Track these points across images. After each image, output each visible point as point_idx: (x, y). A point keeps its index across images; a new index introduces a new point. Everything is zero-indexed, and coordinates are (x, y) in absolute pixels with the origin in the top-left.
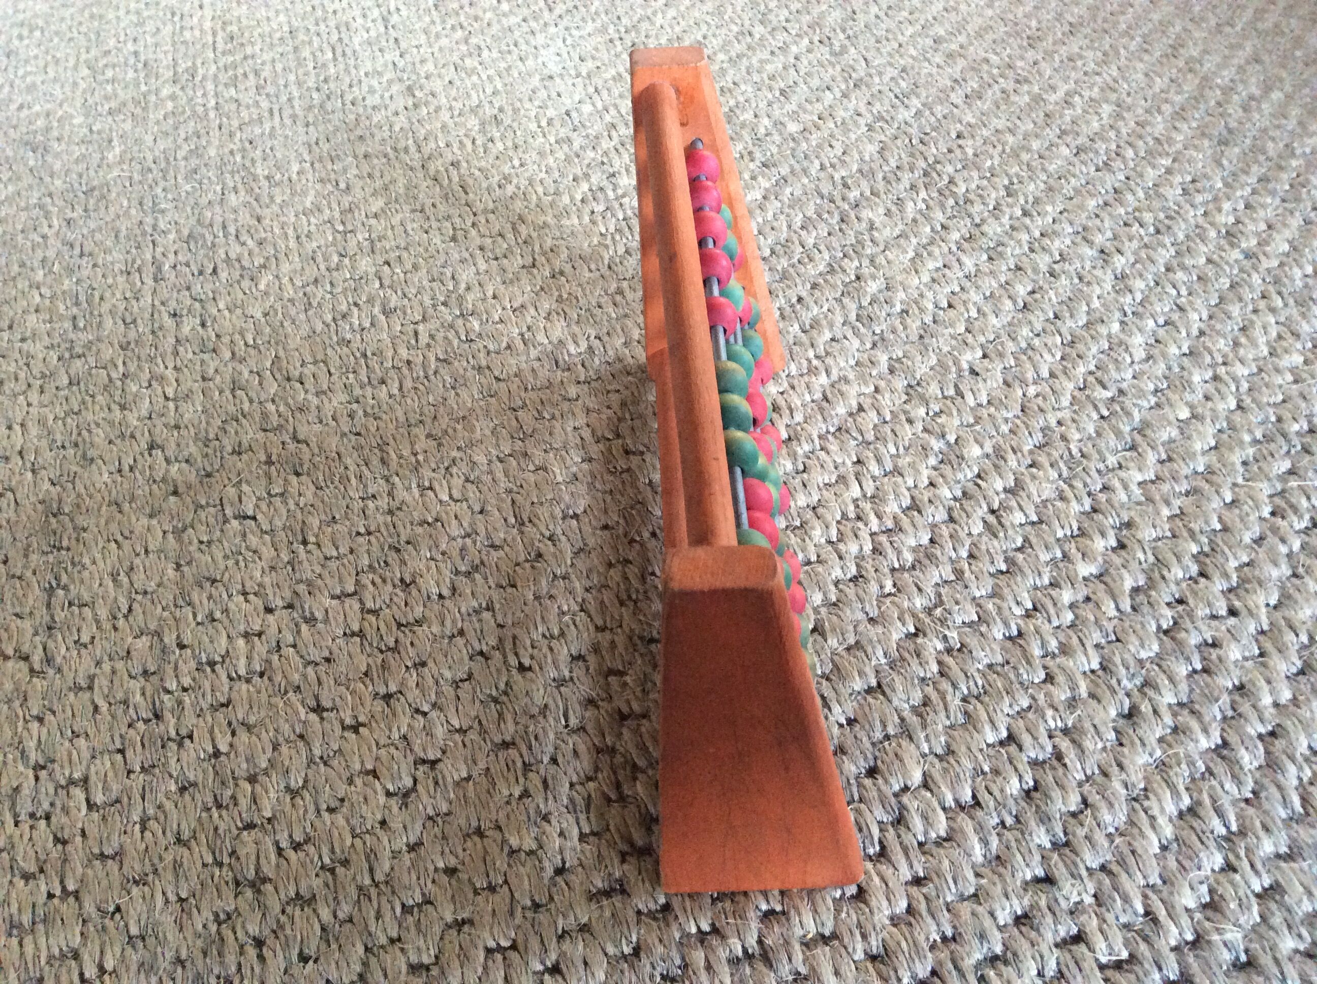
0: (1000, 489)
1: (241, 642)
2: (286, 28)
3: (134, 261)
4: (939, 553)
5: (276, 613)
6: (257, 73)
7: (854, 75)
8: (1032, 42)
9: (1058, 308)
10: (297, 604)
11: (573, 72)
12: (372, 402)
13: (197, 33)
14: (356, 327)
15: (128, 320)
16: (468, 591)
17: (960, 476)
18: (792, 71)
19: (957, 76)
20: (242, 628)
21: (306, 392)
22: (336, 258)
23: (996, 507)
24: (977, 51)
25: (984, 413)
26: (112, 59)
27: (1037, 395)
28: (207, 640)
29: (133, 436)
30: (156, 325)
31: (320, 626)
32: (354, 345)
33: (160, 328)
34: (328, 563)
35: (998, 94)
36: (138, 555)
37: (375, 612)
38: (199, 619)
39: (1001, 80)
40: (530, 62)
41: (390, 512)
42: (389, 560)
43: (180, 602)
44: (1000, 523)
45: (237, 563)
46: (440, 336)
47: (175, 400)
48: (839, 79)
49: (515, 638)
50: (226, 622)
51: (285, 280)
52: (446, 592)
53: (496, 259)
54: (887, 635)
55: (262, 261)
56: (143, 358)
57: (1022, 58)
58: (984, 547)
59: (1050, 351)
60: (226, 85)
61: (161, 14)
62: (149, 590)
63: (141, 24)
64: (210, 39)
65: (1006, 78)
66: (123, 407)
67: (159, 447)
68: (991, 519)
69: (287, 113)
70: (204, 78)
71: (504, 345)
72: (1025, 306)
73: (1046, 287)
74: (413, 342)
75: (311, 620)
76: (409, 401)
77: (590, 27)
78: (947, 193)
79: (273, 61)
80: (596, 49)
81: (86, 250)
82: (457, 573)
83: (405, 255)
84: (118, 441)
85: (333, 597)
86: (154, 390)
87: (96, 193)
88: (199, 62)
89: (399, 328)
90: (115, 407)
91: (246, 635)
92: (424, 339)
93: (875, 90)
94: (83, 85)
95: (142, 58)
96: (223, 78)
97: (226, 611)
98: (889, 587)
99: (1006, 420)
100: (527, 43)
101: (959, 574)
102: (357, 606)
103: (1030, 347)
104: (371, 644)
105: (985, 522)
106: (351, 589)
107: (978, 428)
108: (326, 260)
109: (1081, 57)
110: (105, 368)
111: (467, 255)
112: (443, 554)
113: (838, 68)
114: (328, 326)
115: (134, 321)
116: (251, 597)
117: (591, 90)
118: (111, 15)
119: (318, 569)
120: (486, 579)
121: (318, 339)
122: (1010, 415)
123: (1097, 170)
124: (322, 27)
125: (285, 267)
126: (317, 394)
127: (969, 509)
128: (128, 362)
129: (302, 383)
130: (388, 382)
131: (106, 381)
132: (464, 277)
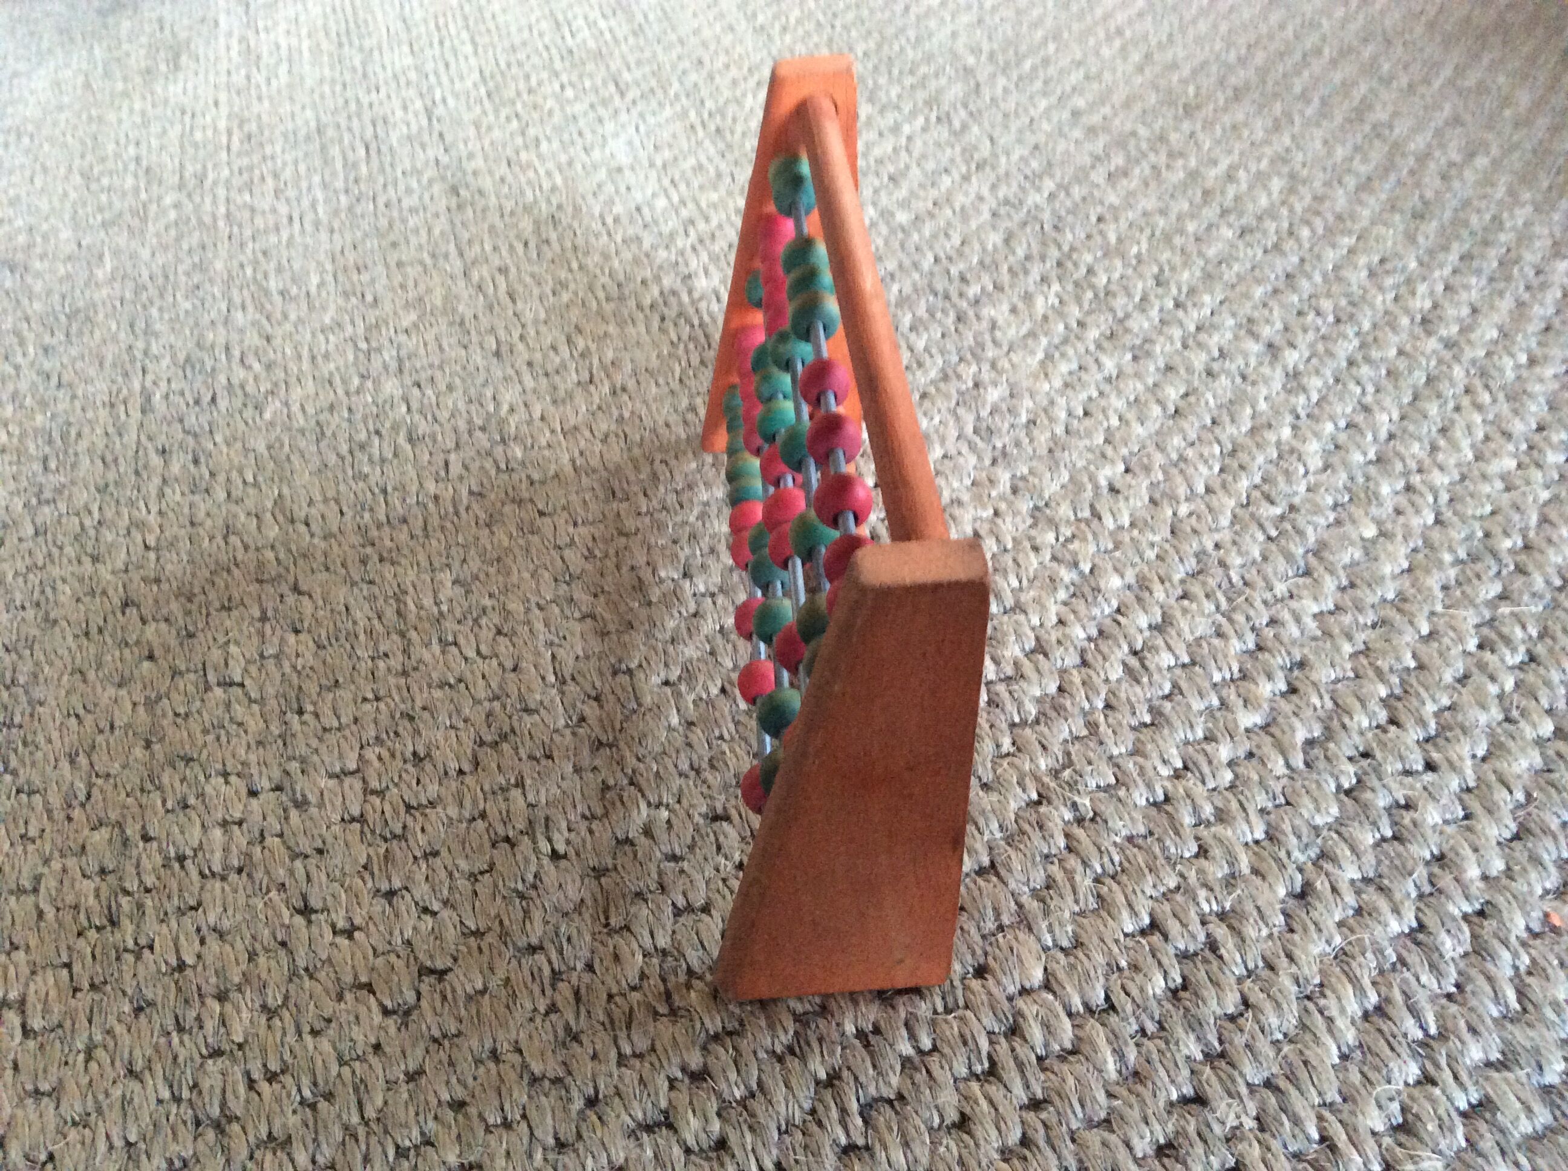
0: (1144, 626)
1: (218, 832)
4: (1068, 704)
5: (262, 796)
10: (287, 786)
12: (389, 544)
14: (376, 458)
15: (108, 459)
16: (494, 765)
17: (1096, 611)
20: (220, 815)
21: (312, 535)
22: (356, 381)
23: (1139, 647)
27: (1190, 515)
28: (176, 830)
29: (104, 592)
30: (141, 464)
31: (313, 810)
32: (372, 480)
33: (145, 468)
34: (327, 735)
35: (1148, 170)
36: (101, 731)
37: (380, 793)
38: (169, 806)
41: (405, 673)
42: (400, 729)
43: (148, 786)
44: (1144, 666)
45: (218, 738)
46: (474, 467)
47: (157, 549)
49: (547, 819)
50: (201, 808)
51: (295, 408)
52: (467, 766)
53: (547, 376)
54: (1003, 804)
55: (269, 386)
56: (122, 501)
58: (1123, 695)
59: (1206, 462)
60: (240, 190)
62: (112, 772)
64: (224, 139)
65: (1157, 152)
66: (95, 560)
67: (134, 604)
68: (1133, 661)
70: (215, 183)
71: (551, 473)
72: (1176, 411)
73: (1202, 388)
74: (443, 473)
75: (302, 804)
76: (434, 542)
78: (1085, 285)
79: (296, 161)
81: (65, 380)
82: (482, 743)
83: (438, 375)
84: (87, 599)
85: (330, 776)
86: (133, 539)
87: (81, 315)
88: (210, 165)
89: (426, 458)
90: (86, 560)
91: (224, 824)
92: (456, 470)
93: (1001, 172)
94: (74, 195)
95: (145, 163)
97: (202, 795)
98: (1007, 746)
99: (1153, 545)
102: (358, 786)
103: (1181, 458)
104: (373, 831)
105: (1125, 665)
106: (352, 765)
107: (1118, 554)
108: (344, 382)
110: (77, 515)
112: (466, 720)
113: (958, 148)
114: (343, 459)
115: (115, 460)
116: (233, 778)
117: (666, 181)
119: (314, 743)
120: (516, 749)
121: (330, 475)
122: (1156, 538)
125: (297, 393)
126: (325, 538)
127: (1106, 651)
128: (105, 506)
129: (307, 525)
130: (411, 520)
131: (78, 529)
132: (508, 397)
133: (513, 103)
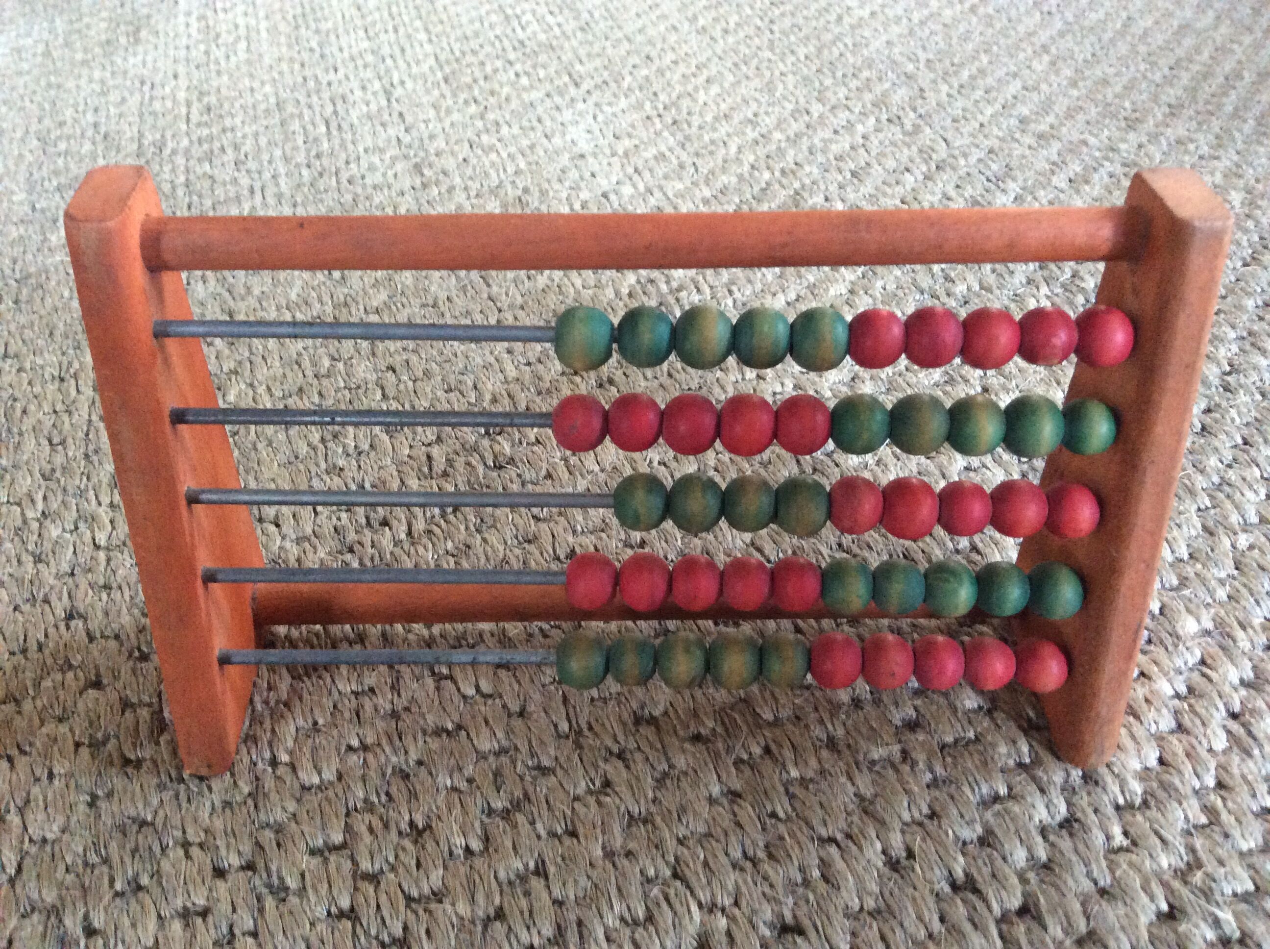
0: (1236, 682)
1: (177, 926)
2: (273, 100)
3: (70, 364)
4: (1177, 782)
5: (230, 877)
6: (236, 147)
7: (934, 156)
8: (1132, 124)
9: (1245, 431)
10: (261, 865)
11: (608, 151)
12: (370, 551)
13: (169, 104)
14: (351, 450)
15: (56, 440)
16: (509, 844)
17: (1179, 663)
18: (862, 151)
19: (1055, 158)
20: (179, 903)
21: (283, 538)
22: (326, 362)
23: (1237, 708)
24: (1071, 132)
25: (1190, 571)
26: (67, 130)
27: (1251, 547)
28: (127, 922)
29: (46, 601)
30: (91, 447)
31: (294, 900)
32: (348, 474)
33: (96, 452)
34: (307, 797)
35: (1106, 179)
36: (37, 780)
37: (374, 878)
38: (118, 886)
39: (1107, 164)
40: (557, 141)
41: (394, 715)
42: (394, 790)
43: (94, 858)
44: (1250, 733)
45: (177, 796)
46: (459, 463)
47: (108, 549)
48: (918, 160)
49: (580, 923)
50: (156, 891)
51: (261, 390)
52: (476, 845)
53: (529, 364)
54: (1132, 917)
55: (232, 365)
56: (70, 490)
57: (1124, 140)
58: (1236, 771)
59: (1250, 487)
60: (199, 160)
61: (128, 83)
62: (50, 836)
63: (103, 93)
64: (184, 110)
65: (1112, 162)
66: (38, 559)
67: (81, 616)
68: (1235, 726)
69: (270, 191)
70: (174, 152)
71: (543, 472)
72: (1204, 428)
73: (1224, 404)
74: (426, 469)
75: (280, 892)
76: (421, 550)
77: (623, 103)
78: (1074, 289)
79: (256, 135)
80: (633, 126)
81: (12, 350)
82: (490, 812)
83: (414, 359)
84: (26, 608)
85: (313, 852)
86: (80, 536)
87: (33, 281)
88: (169, 134)
89: (407, 451)
90: (28, 559)
91: (185, 915)
92: (440, 464)
93: (962, 172)
94: (30, 158)
95: (103, 130)
96: (197, 152)
97: (156, 875)
98: (1119, 839)
99: (1222, 582)
100: (553, 119)
101: (1209, 810)
102: (347, 865)
103: (1224, 481)
104: (367, 933)
105: (1229, 732)
106: (337, 838)
107: (1186, 592)
108: (314, 364)
109: (1192, 141)
110: (19, 504)
111: (492, 360)
112: (470, 781)
113: (914, 149)
114: (314, 449)
115: (63, 442)
116: (195, 851)
117: (630, 170)
118: (71, 84)
119: (292, 806)
120: (533, 823)
121: (302, 467)
122: (1223, 575)
123: (1245, 265)
124: (315, 98)
125: (262, 373)
126: (298, 541)
127: (1202, 712)
128: (50, 495)
129: (278, 525)
130: (395, 523)
131: (19, 523)
132: (490, 386)
133: (470, 87)
